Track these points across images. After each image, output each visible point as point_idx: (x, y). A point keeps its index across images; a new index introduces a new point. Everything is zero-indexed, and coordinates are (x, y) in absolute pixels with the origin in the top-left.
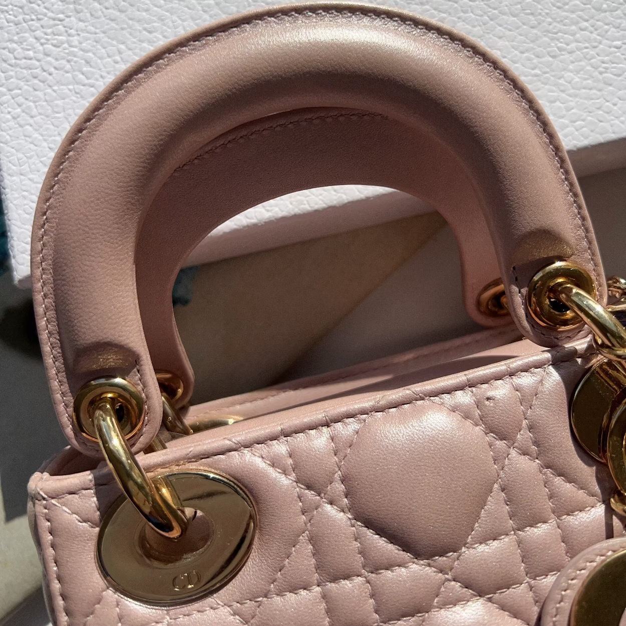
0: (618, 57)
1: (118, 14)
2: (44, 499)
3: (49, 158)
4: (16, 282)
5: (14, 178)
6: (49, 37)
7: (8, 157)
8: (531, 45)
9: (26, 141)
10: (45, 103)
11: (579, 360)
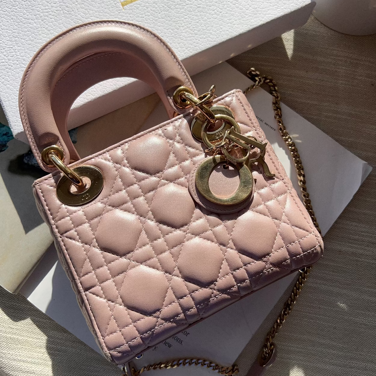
0: (198, 25)
1: (31, 42)
2: (38, 183)
3: (17, 94)
4: (14, 136)
5: (7, 102)
6: (9, 54)
7: (3, 96)
8: (170, 27)
9: (8, 90)
10: (12, 76)
11: (192, 115)
